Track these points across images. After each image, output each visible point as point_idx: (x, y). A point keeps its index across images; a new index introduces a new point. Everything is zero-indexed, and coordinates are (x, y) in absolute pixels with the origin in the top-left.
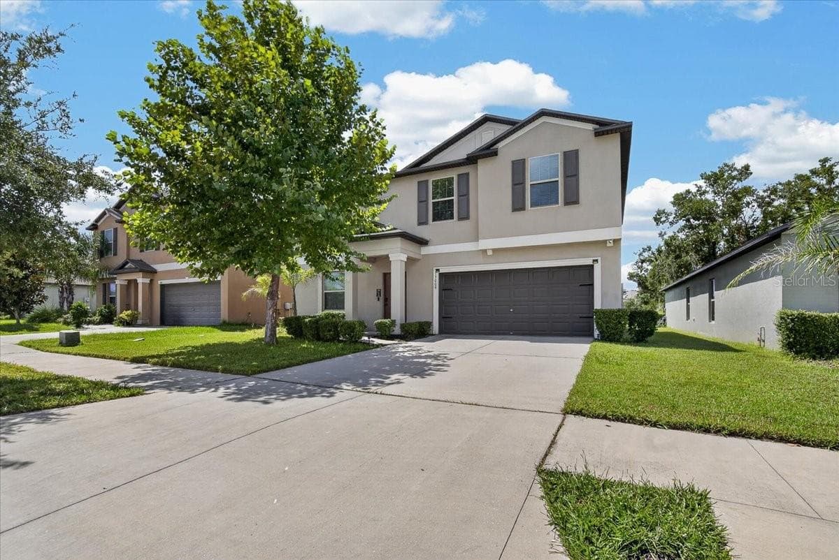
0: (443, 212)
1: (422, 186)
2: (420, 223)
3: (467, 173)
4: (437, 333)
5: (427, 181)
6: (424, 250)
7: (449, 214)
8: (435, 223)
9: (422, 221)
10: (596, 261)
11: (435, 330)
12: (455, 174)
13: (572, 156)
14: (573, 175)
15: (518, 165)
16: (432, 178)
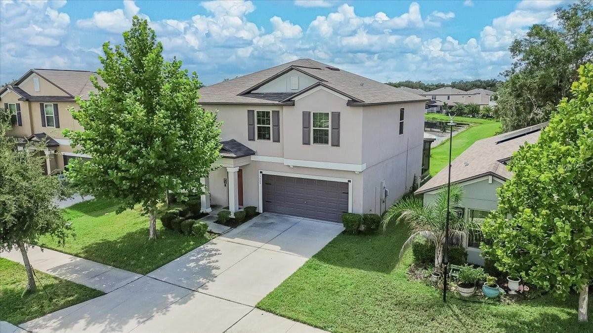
0: (263, 134)
1: (251, 113)
2: (249, 140)
3: (278, 112)
4: (262, 212)
5: (253, 111)
6: (253, 158)
7: (267, 136)
8: (259, 140)
9: (251, 139)
10: (350, 181)
11: (261, 210)
12: (270, 110)
13: (337, 116)
14: (336, 127)
15: (306, 115)
16: (257, 109)
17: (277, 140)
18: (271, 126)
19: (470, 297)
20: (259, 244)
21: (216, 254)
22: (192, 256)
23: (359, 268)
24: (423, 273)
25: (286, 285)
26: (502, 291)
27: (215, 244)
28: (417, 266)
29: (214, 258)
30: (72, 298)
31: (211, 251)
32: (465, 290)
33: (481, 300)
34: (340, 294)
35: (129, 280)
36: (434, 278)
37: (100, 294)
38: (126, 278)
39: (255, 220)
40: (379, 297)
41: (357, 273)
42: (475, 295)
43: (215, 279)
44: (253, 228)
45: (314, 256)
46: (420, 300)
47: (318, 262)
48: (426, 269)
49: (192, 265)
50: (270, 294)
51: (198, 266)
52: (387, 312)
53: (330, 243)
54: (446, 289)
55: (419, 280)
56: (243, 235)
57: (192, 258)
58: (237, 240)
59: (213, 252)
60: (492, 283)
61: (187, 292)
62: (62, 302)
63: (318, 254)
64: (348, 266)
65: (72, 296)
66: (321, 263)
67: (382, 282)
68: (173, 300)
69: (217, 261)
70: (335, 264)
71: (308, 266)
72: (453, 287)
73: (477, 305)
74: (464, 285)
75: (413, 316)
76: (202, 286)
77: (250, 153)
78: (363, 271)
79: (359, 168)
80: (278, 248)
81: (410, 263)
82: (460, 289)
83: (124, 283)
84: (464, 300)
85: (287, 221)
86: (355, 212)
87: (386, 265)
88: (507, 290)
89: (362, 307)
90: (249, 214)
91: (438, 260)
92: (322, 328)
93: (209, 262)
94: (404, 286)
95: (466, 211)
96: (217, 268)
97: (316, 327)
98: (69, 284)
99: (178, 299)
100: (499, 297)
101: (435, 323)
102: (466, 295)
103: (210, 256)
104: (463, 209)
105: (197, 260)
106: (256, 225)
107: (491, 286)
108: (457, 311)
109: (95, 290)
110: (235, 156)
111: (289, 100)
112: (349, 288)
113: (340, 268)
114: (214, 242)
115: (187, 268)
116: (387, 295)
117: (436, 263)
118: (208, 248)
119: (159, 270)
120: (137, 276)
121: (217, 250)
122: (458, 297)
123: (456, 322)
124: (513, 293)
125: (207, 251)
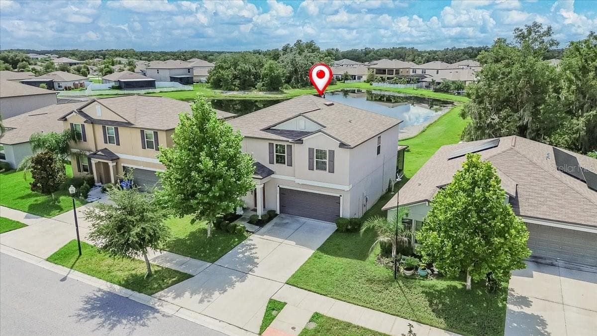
0: (280, 160)
1: (271, 145)
2: (270, 163)
3: (291, 146)
4: (279, 213)
5: (273, 144)
6: (272, 176)
7: (283, 161)
8: (278, 164)
9: (271, 162)
10: (341, 196)
11: (278, 212)
12: (285, 144)
13: (332, 153)
14: (332, 161)
15: (311, 151)
16: (275, 143)
17: (290, 165)
18: (286, 155)
19: (410, 276)
20: (281, 240)
21: (254, 248)
22: (239, 249)
23: (346, 257)
24: (385, 260)
25: (302, 269)
26: (429, 271)
27: (252, 240)
28: (382, 256)
29: (253, 251)
30: (174, 279)
31: (250, 246)
32: (408, 272)
33: (416, 278)
34: (334, 274)
35: (204, 267)
36: (391, 264)
37: (190, 276)
38: (202, 266)
39: (275, 220)
40: (358, 277)
41: (345, 260)
42: (413, 275)
43: (258, 266)
44: (275, 227)
45: (318, 249)
46: (381, 278)
47: (320, 253)
48: (387, 257)
49: (241, 256)
50: (293, 275)
51: (244, 256)
52: (362, 285)
53: (328, 239)
54: (397, 270)
55: (382, 265)
56: (269, 233)
57: (240, 251)
58: (265, 237)
59: (252, 247)
60: (423, 267)
61: (243, 275)
62: (170, 282)
63: (320, 248)
64: (339, 256)
65: (175, 277)
66: (323, 254)
67: (360, 266)
68: (235, 279)
69: (256, 253)
70: (331, 255)
71: (314, 256)
72: (402, 270)
73: (414, 280)
74: (407, 269)
75: (376, 288)
76: (251, 270)
77: (271, 172)
78: (348, 259)
79: (347, 188)
80: (293, 243)
81: (378, 253)
82: (405, 271)
83: (201, 269)
84: (406, 277)
85: (298, 221)
86: (345, 217)
87: (362, 255)
88: (433, 271)
89: (348, 283)
90: (270, 216)
91: (394, 253)
92: (324, 295)
93: (251, 254)
94: (373, 269)
95: (413, 222)
96: (258, 258)
97: (321, 294)
98: (168, 270)
99: (239, 279)
100: (427, 275)
101: (388, 291)
102: (408, 275)
103: (251, 249)
104: (412, 220)
105: (243, 253)
106: (276, 224)
107: (423, 269)
108: (401, 284)
109: (186, 274)
110: (261, 177)
111: (300, 140)
112: (340, 270)
113: (334, 257)
114: (251, 238)
115: (238, 258)
116: (362, 275)
117: (393, 255)
118: (248, 243)
119: (220, 260)
120: (209, 264)
121: (254, 245)
122: (403, 276)
123: (399, 291)
124: (436, 273)
125: (247, 245)
